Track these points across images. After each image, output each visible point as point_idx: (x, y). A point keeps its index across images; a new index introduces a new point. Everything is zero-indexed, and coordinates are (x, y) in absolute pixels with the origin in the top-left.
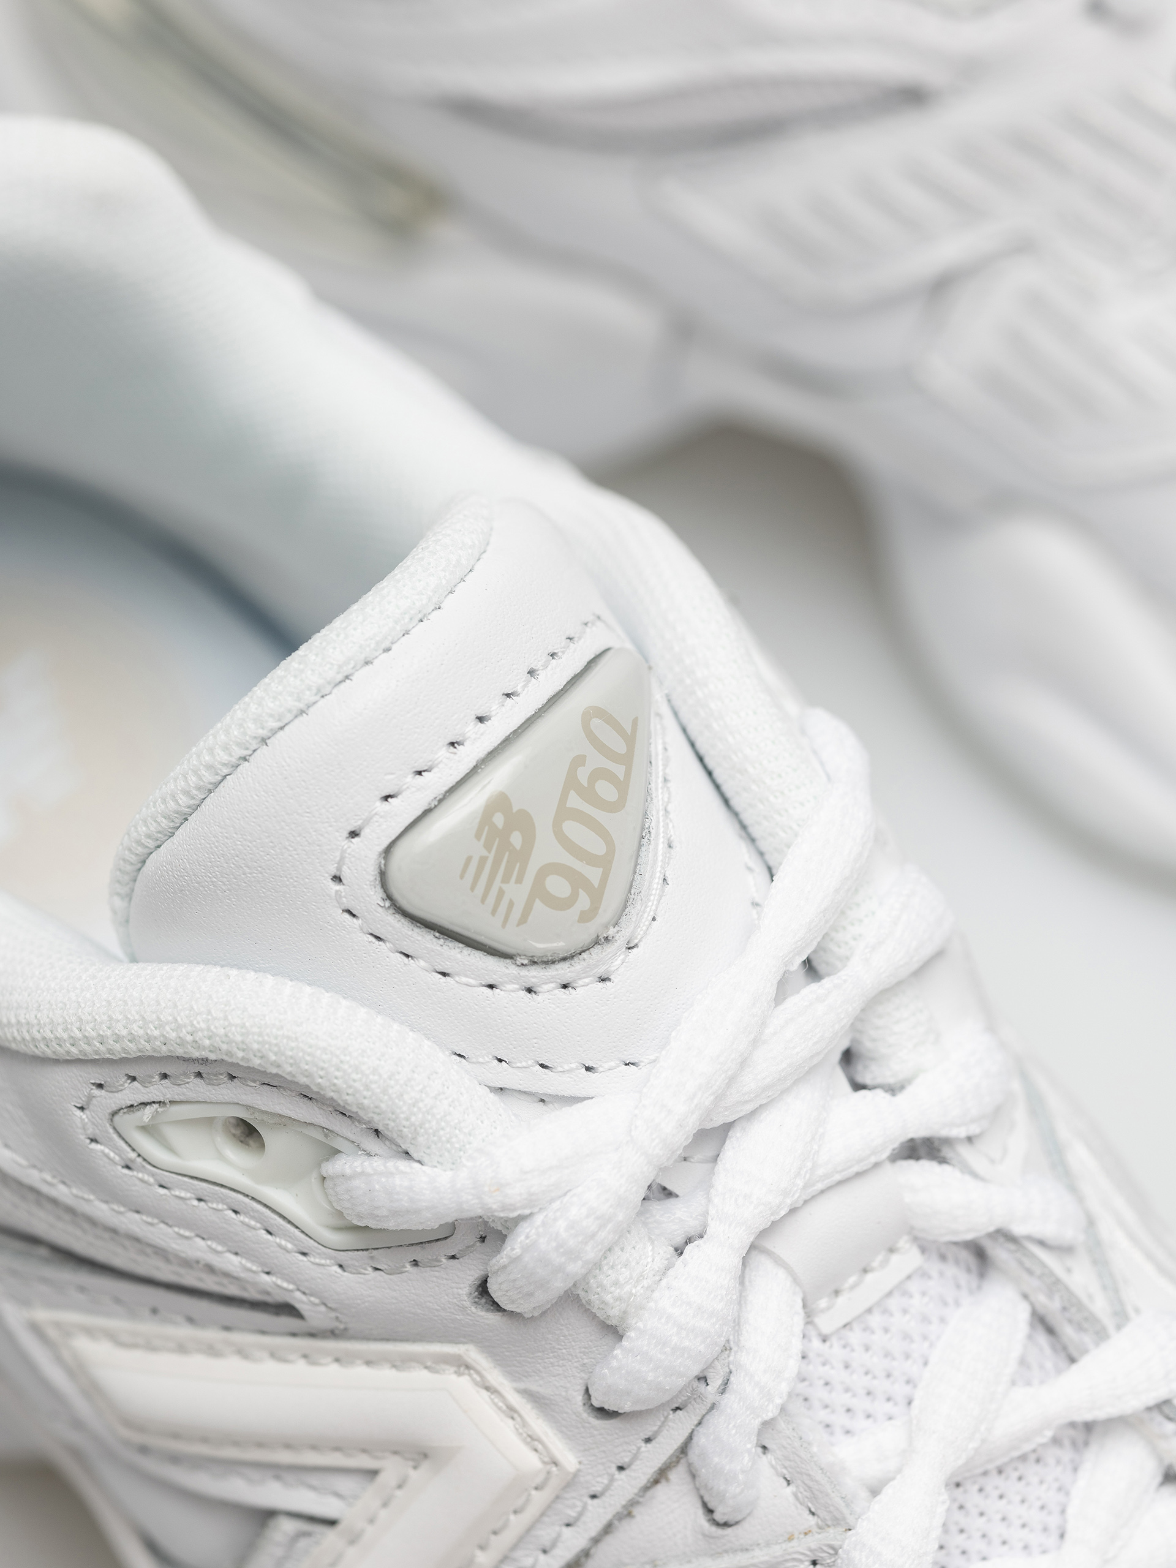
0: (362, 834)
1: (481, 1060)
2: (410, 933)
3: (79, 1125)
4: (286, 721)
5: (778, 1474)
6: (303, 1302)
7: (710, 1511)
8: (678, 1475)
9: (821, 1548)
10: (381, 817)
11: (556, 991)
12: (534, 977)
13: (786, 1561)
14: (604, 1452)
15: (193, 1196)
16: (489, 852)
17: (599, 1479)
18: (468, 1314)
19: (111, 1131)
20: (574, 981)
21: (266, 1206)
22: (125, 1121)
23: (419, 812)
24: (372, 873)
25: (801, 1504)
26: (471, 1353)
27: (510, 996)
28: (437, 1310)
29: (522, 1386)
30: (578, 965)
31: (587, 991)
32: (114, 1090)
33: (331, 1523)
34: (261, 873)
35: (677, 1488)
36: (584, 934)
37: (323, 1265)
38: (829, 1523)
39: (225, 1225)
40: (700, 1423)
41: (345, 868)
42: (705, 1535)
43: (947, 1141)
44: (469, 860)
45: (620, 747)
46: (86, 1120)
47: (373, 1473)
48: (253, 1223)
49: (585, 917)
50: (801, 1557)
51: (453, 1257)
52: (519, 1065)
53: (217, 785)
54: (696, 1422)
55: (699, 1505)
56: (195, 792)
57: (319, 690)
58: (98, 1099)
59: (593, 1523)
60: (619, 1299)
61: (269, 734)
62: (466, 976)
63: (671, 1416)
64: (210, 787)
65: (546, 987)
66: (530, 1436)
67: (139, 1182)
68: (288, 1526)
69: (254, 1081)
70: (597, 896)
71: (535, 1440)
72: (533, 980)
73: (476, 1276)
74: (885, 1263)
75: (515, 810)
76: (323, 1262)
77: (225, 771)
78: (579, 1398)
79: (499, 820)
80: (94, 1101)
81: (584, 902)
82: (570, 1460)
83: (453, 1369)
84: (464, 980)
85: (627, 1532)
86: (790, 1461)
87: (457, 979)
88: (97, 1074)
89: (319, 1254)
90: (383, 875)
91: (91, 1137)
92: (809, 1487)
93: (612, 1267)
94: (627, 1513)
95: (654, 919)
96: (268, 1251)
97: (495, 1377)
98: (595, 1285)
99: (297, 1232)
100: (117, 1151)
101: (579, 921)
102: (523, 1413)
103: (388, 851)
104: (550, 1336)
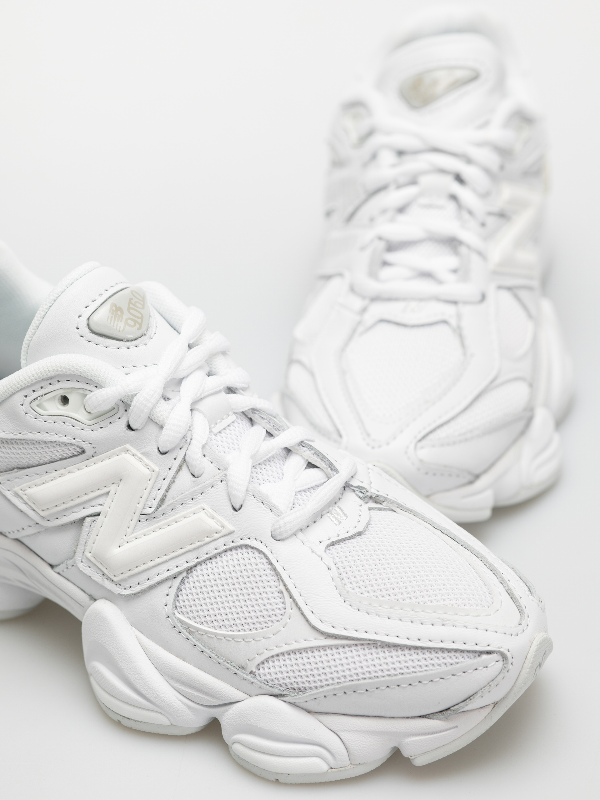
0: (82, 316)
1: (119, 367)
2: (97, 337)
3: (22, 409)
4: (60, 295)
5: (209, 461)
6: (84, 444)
7: (194, 476)
8: (184, 468)
9: (222, 476)
10: (86, 311)
11: (134, 347)
12: (129, 344)
13: (214, 481)
14: (165, 464)
15: (53, 421)
16: (113, 315)
17: (165, 473)
18: (126, 433)
19: (30, 408)
20: (138, 345)
21: (72, 418)
22: (34, 404)
23: (95, 309)
24: (85, 325)
25: (216, 467)
26: (128, 446)
27: (124, 350)
28: (118, 434)
29: (141, 452)
30: (139, 340)
31: (142, 347)
32: (30, 395)
33: (98, 515)
34: (59, 330)
35: (185, 472)
36: (139, 333)
37: (88, 431)
38: (223, 470)
39: (62, 427)
40: (187, 449)
41: (79, 325)
42: (193, 481)
43: (236, 389)
44: (108, 317)
45: (141, 299)
46: (24, 408)
47: (109, 492)
48: (69, 424)
49: (139, 329)
50: (218, 479)
51: (119, 418)
52: (128, 367)
53: (45, 315)
54: (186, 450)
55: (191, 475)
56: (40, 319)
57: (66, 286)
58: (26, 400)
59: (165, 486)
60: (162, 415)
61: (56, 299)
62: (112, 346)
63: (179, 451)
64: (43, 316)
65: (131, 347)
66: (146, 465)
67: (39, 423)
68: (88, 520)
69: (64, 380)
70: (141, 325)
71: (147, 465)
72: (128, 345)
73: (126, 421)
74: (227, 418)
75: (118, 307)
76: (88, 430)
77: (47, 311)
78: (157, 451)
79: (114, 308)
80: (25, 401)
81: (138, 326)
82: (156, 469)
83: (124, 453)
84: (112, 347)
85: (174, 487)
86: (211, 456)
87: (110, 347)
88: (24, 393)
89: (86, 428)
90: (88, 325)
91: (25, 412)
92: (217, 462)
93: (159, 408)
94: (173, 481)
95: (155, 333)
96: (73, 431)
97: (134, 451)
98: (155, 413)
99: (80, 423)
100: (32, 414)
101: (137, 330)
102: (143, 459)
103: (88, 319)
104: (147, 434)
